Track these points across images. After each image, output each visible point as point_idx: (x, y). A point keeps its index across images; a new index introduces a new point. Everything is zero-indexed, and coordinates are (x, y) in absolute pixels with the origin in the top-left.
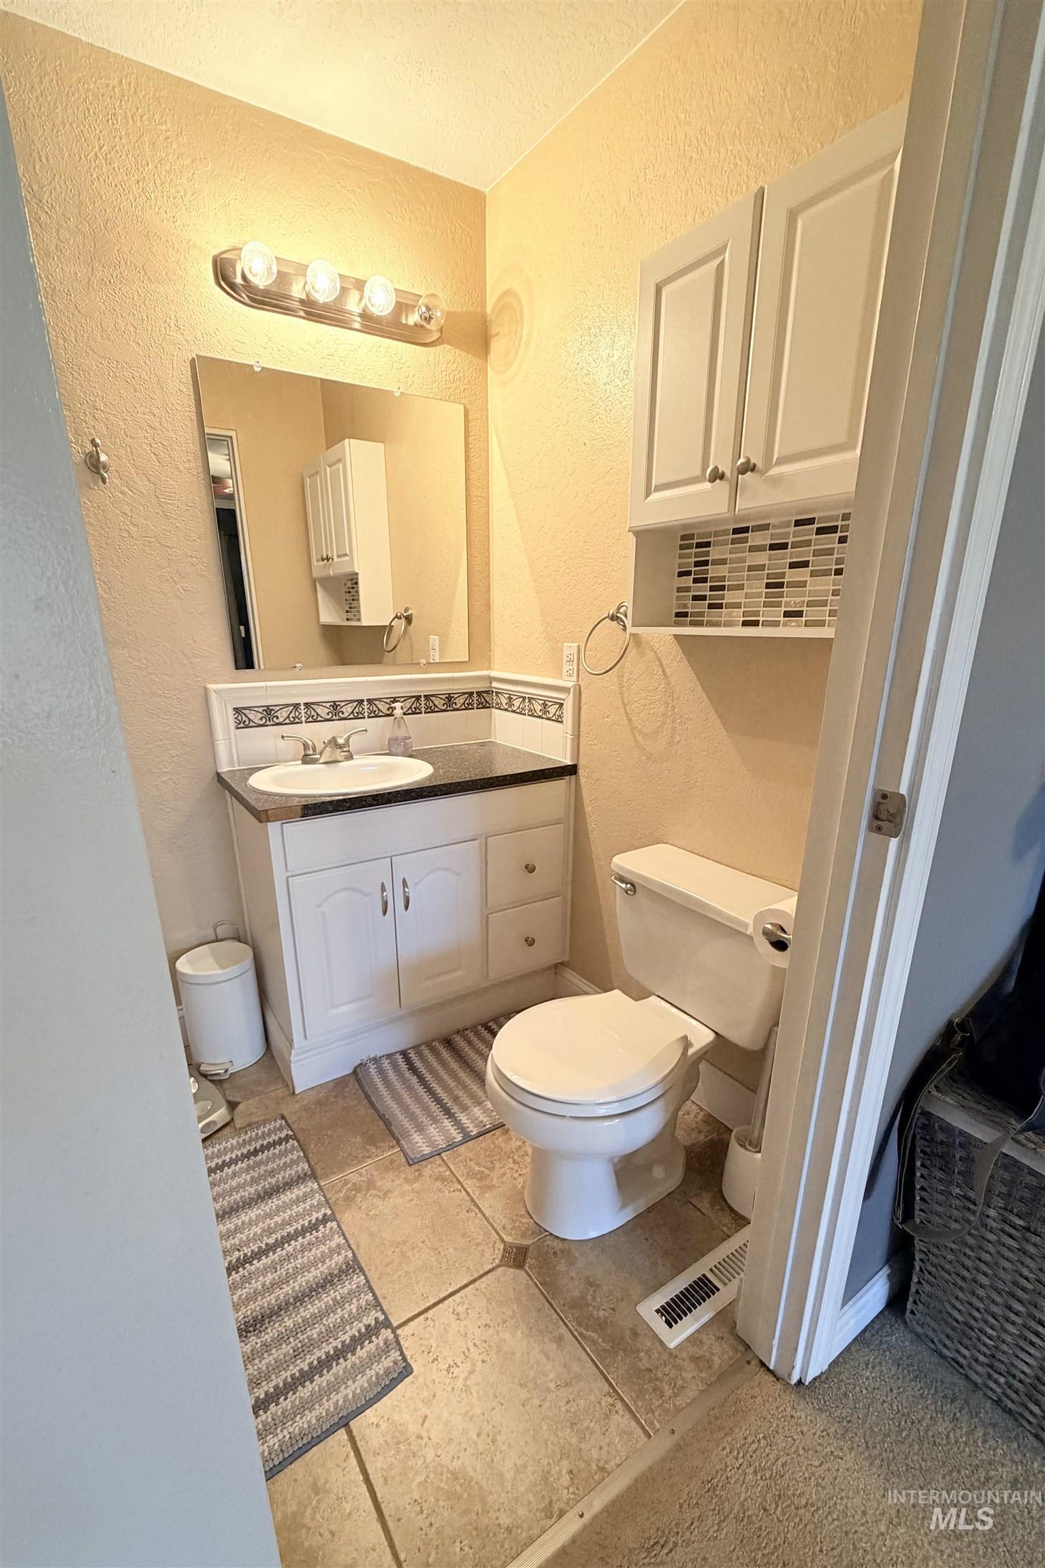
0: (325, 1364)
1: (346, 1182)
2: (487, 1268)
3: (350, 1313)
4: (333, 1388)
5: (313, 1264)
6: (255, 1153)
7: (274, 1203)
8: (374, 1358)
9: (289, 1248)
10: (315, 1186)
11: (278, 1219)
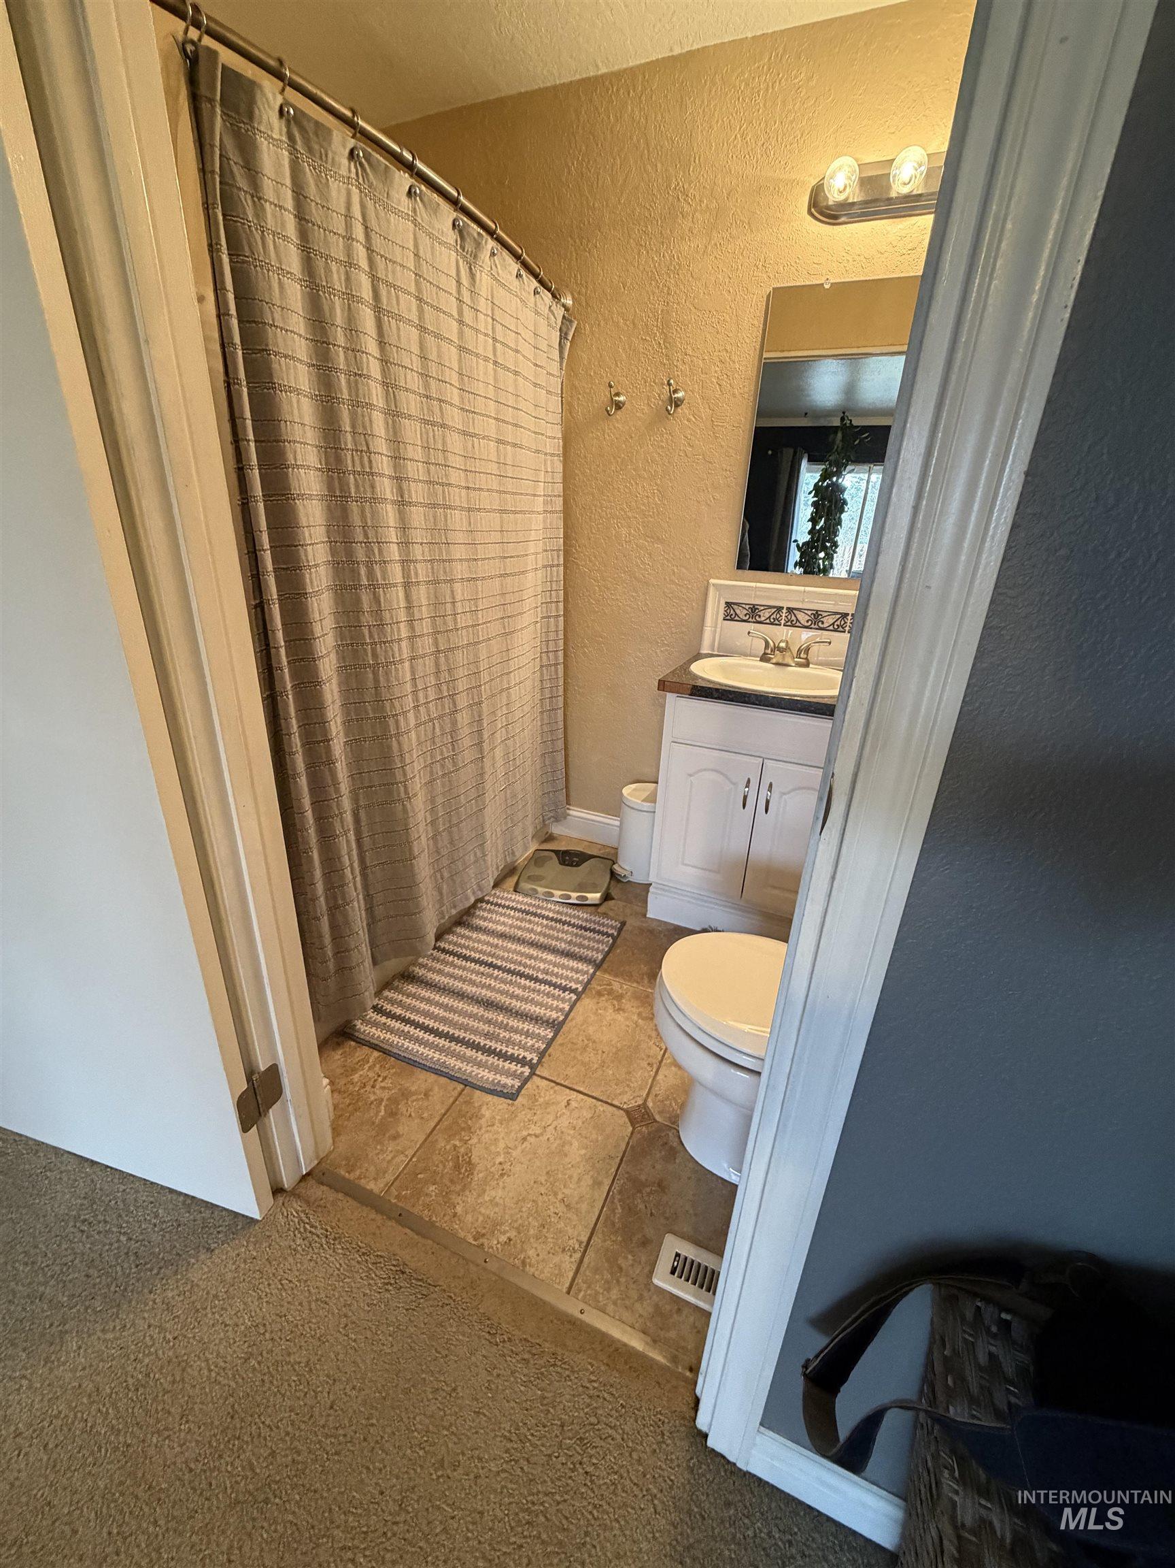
0: (490, 1052)
1: (610, 984)
2: (616, 1102)
3: (526, 1043)
4: (480, 1065)
5: (541, 1005)
6: (586, 929)
7: (565, 961)
8: (508, 1074)
9: (542, 987)
10: (591, 971)
11: (556, 970)
